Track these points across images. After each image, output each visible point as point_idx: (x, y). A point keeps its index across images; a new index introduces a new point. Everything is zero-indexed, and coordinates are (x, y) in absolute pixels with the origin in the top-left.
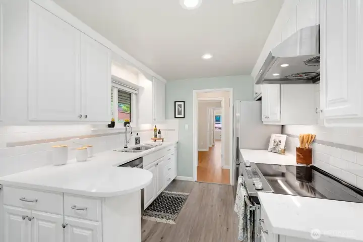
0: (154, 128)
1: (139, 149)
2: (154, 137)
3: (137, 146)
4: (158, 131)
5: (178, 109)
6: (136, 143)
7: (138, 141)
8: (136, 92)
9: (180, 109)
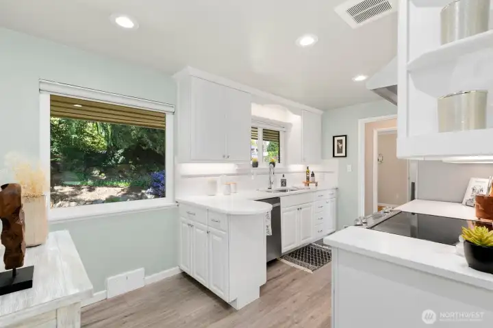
0: (306, 170)
1: (285, 191)
2: (305, 180)
3: (284, 188)
4: (311, 173)
5: (338, 146)
6: (282, 185)
7: (284, 183)
8: (284, 129)
9: (340, 146)
